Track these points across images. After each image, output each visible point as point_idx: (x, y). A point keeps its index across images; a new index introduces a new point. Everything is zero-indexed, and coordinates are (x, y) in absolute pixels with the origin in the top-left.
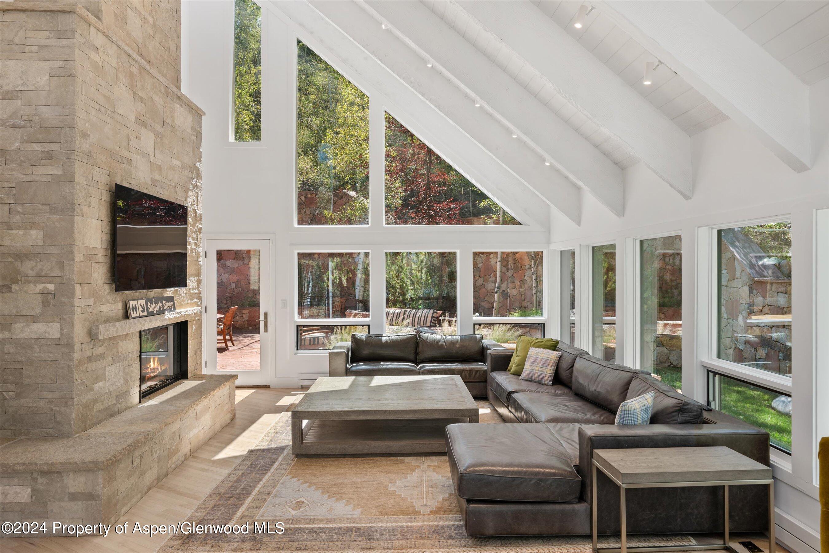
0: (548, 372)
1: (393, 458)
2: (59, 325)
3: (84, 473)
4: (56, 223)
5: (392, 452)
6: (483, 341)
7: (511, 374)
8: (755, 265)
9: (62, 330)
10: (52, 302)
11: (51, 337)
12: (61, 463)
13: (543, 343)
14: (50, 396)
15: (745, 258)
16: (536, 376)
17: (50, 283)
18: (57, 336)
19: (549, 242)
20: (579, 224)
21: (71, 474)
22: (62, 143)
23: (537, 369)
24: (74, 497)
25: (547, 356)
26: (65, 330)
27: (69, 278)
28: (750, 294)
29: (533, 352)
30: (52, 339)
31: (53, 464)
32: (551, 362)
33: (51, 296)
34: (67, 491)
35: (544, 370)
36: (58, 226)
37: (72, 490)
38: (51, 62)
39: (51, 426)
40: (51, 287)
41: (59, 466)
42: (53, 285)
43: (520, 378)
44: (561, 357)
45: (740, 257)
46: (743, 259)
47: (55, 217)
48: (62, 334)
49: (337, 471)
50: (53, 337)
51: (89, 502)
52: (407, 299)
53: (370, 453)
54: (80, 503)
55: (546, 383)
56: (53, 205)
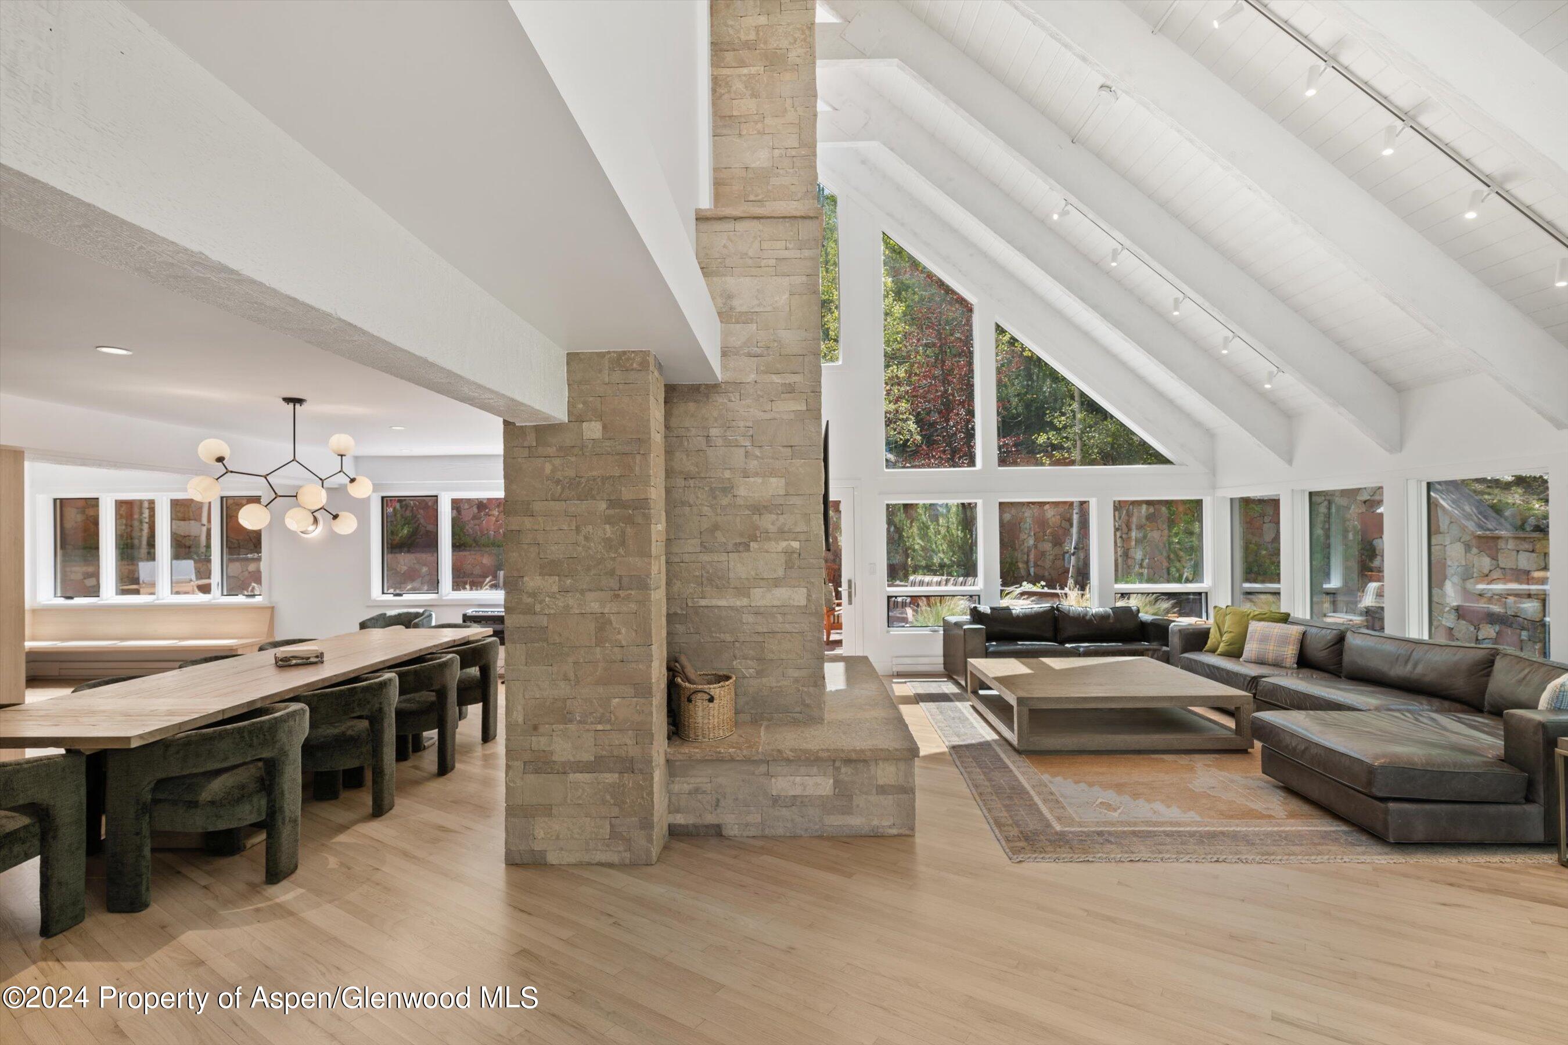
0: (1290, 653)
1: (1145, 756)
2: (805, 590)
3: (895, 762)
4: (800, 469)
5: (1142, 748)
6: (1140, 615)
7: (1219, 655)
8: (1471, 515)
9: (809, 595)
10: (797, 563)
11: (796, 604)
12: (870, 750)
13: (1267, 615)
14: (796, 675)
15: (1454, 506)
16: (1270, 657)
17: (794, 540)
18: (803, 602)
19: (1214, 487)
20: (1290, 462)
21: (881, 763)
22: (806, 373)
23: (1271, 648)
24: (882, 790)
25: (1285, 631)
26: (813, 596)
27: (817, 534)
28: (1466, 553)
29: (1255, 626)
30: (798, 606)
31: (862, 751)
32: (1292, 639)
33: (796, 555)
34: (875, 782)
35: (1283, 649)
36: (803, 472)
37: (881, 782)
38: (792, 278)
39: (798, 709)
40: (796, 545)
41: (868, 754)
42: (798, 543)
43: (1241, 659)
44: (1304, 634)
45: (1448, 504)
46: (1452, 507)
47: (798, 462)
48: (808, 600)
49: (1101, 770)
50: (799, 604)
51: (901, 796)
52: (934, 564)
53: (1115, 749)
54: (890, 797)
55: (1288, 666)
56: (796, 448)
